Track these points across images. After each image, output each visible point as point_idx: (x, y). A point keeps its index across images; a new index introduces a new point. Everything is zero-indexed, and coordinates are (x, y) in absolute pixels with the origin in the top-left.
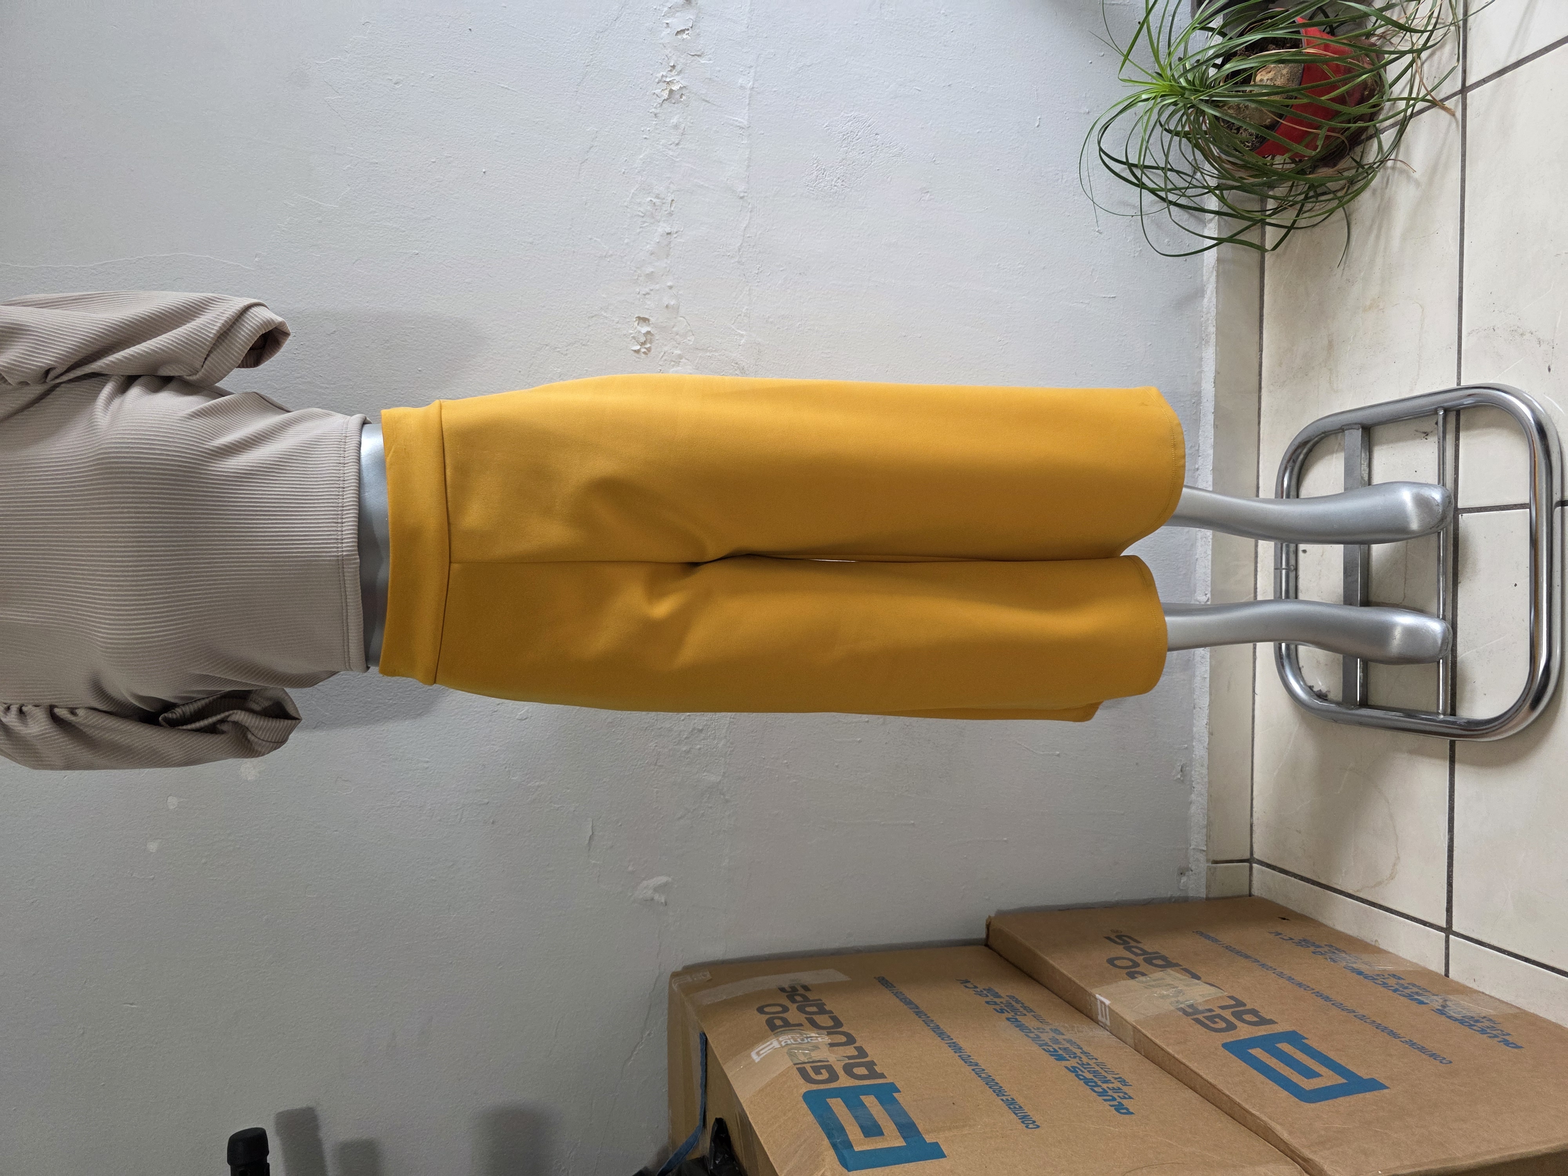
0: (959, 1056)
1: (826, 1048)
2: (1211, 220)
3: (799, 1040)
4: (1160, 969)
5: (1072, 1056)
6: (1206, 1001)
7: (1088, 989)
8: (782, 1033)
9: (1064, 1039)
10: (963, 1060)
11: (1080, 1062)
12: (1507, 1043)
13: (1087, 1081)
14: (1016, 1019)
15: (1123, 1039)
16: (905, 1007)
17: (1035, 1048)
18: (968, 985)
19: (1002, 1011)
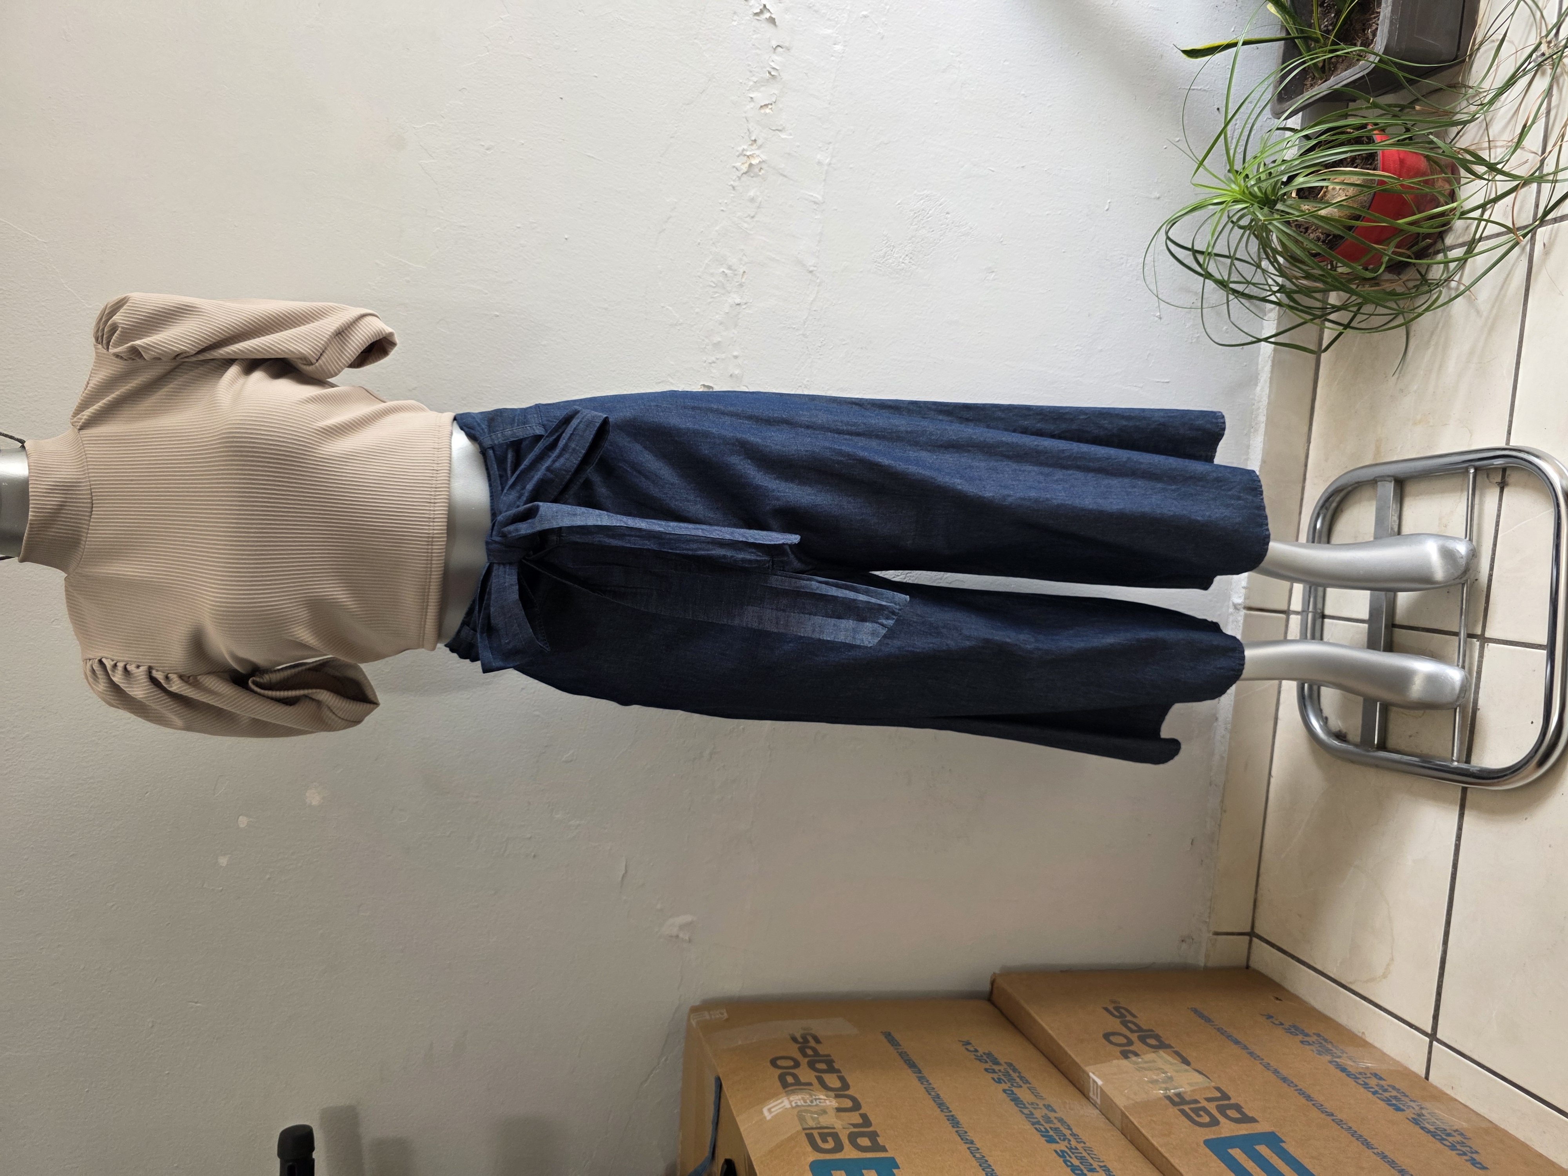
0: (957, 1132)
1: (832, 1113)
2: (1271, 310)
3: (808, 1101)
4: (1153, 1050)
5: (1062, 1138)
6: (1194, 1091)
7: (1082, 1065)
8: (793, 1092)
9: (1056, 1118)
10: (960, 1136)
11: (1068, 1146)
12: (1474, 1162)
13: (1074, 1168)
14: (1012, 1091)
15: (1112, 1120)
16: (909, 1071)
17: (1028, 1126)
18: (969, 1047)
19: (999, 1081)
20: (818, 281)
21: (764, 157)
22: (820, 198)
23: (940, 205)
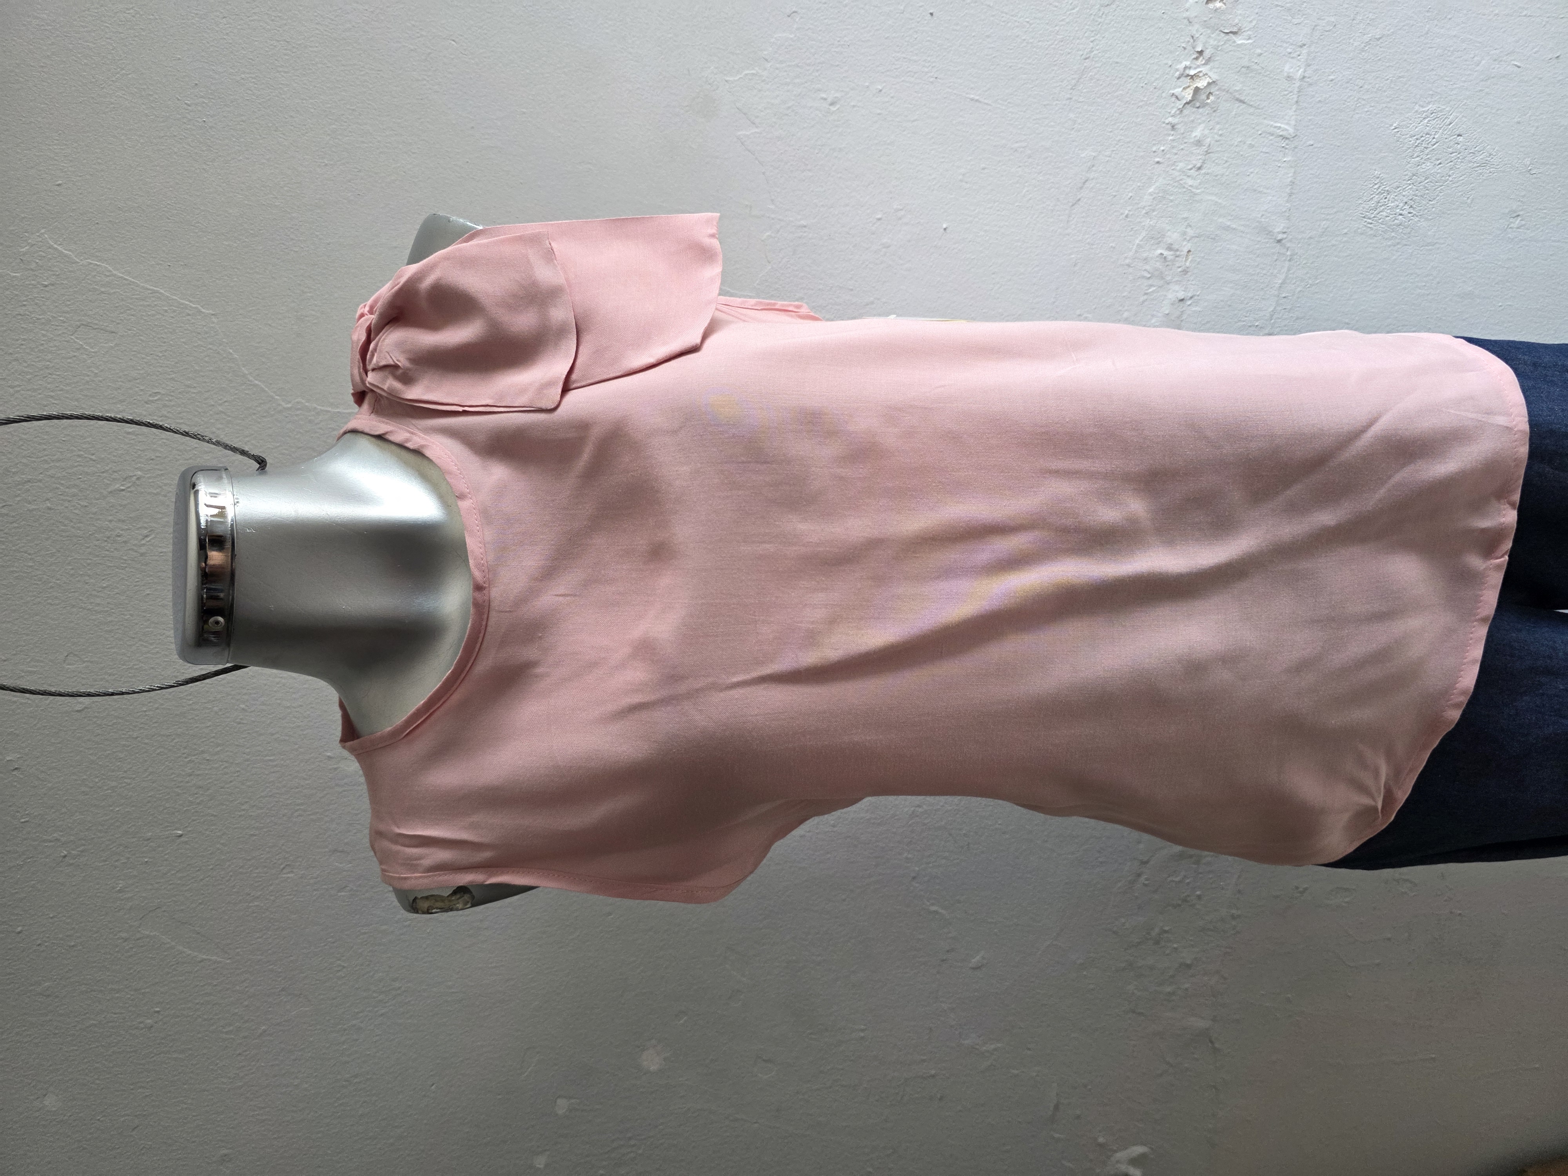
20: (1289, 253)
21: (1215, 77)
22: (1291, 130)
23: (1451, 124)
